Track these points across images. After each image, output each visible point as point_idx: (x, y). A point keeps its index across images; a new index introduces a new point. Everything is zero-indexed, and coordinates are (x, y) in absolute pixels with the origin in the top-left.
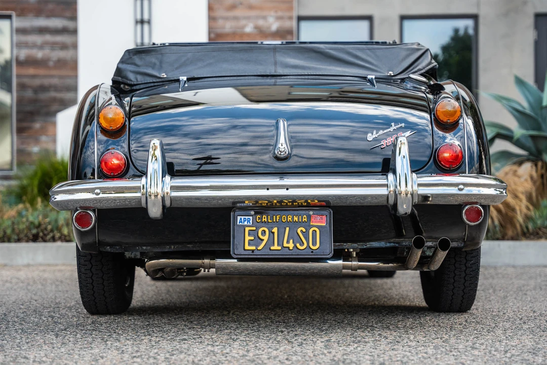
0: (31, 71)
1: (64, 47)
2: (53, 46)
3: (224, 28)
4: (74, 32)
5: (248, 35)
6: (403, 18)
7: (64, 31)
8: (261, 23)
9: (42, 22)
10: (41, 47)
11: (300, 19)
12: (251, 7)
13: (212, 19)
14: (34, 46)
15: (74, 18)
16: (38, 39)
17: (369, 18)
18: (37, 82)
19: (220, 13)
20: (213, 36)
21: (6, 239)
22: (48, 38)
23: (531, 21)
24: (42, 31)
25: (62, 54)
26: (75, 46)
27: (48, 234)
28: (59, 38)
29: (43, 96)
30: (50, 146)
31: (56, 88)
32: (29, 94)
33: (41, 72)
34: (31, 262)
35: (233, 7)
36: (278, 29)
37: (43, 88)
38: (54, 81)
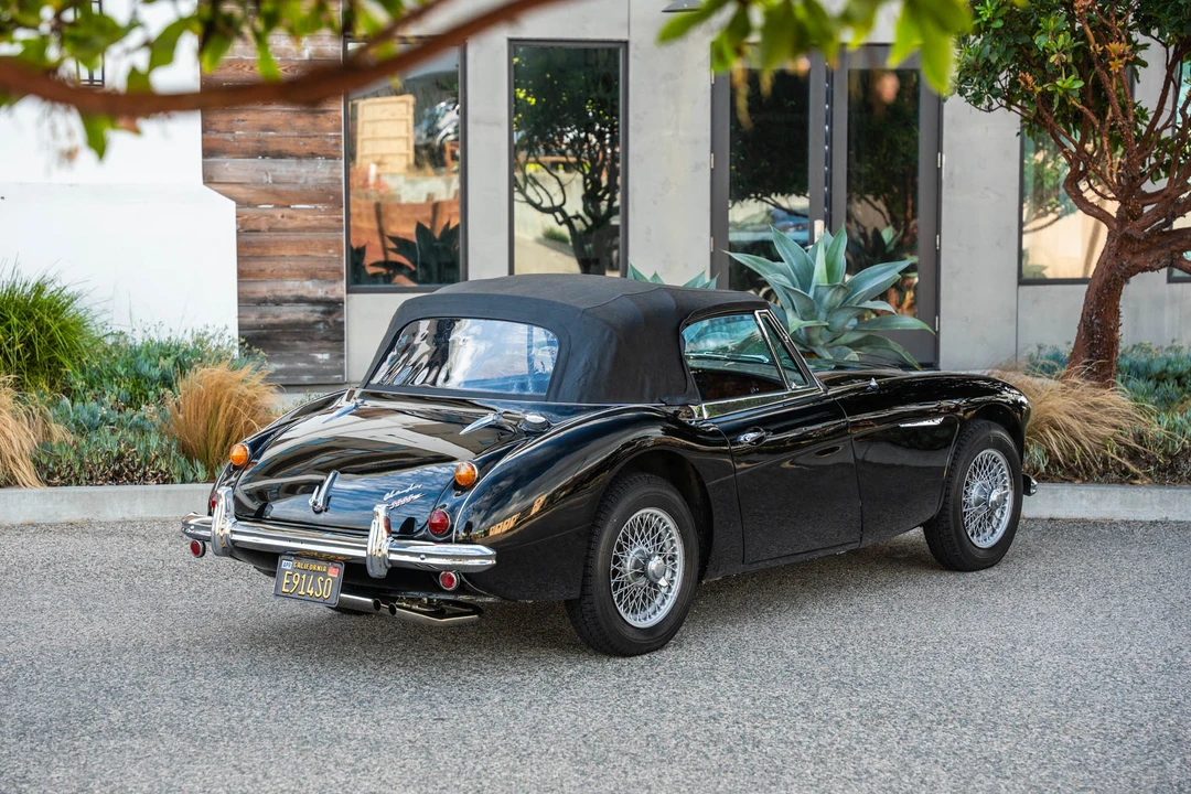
21: (73, 480)
27: (136, 471)
34: (128, 517)
36: (310, 55)
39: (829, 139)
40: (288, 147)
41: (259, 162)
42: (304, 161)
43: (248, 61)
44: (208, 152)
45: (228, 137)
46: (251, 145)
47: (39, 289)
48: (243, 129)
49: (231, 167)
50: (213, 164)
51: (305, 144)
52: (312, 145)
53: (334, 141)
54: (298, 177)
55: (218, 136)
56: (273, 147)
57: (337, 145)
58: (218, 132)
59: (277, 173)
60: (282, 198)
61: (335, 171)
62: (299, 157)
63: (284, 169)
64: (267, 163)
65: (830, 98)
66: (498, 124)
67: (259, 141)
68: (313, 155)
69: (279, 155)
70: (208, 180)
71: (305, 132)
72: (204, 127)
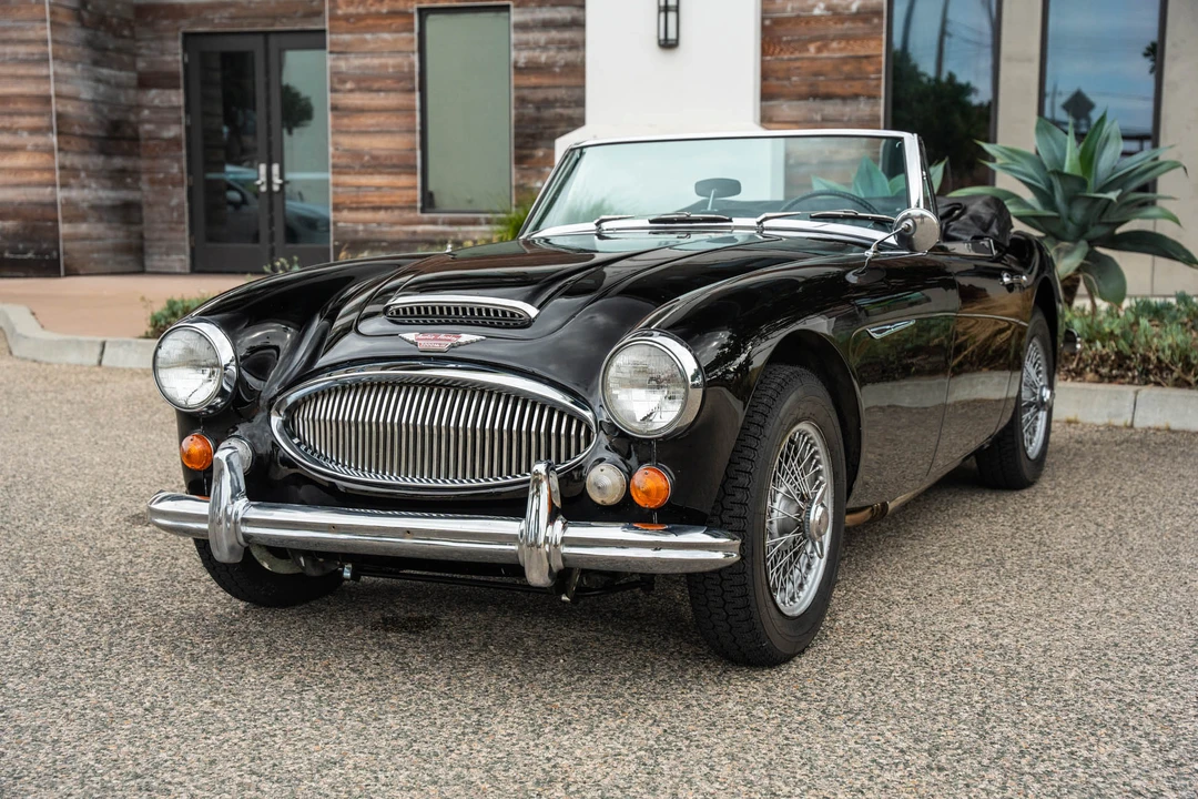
0: (533, 80)
1: (572, 46)
2: (560, 45)
3: (784, 10)
4: (582, 24)
5: (818, 19)
7: (572, 23)
9: (546, 14)
10: (545, 48)
14: (537, 46)
15: (584, 6)
16: (541, 37)
18: (540, 95)
20: (767, 22)
22: (554, 34)
24: (547, 25)
25: (570, 56)
28: (567, 35)
29: (548, 113)
31: (562, 102)
32: (530, 110)
33: (545, 81)
36: (858, 9)
37: (547, 103)
38: (561, 93)
40: (836, 89)
41: (811, 104)
42: (849, 101)
43: (804, 17)
44: (766, 95)
45: (786, 83)
46: (804, 89)
48: (798, 75)
49: (786, 109)
50: (773, 106)
51: (851, 86)
52: (857, 87)
53: (874, 83)
54: (843, 115)
55: (779, 83)
56: (822, 90)
57: (878, 86)
58: (778, 79)
59: (826, 113)
61: (876, 109)
62: (844, 98)
63: (832, 109)
64: (817, 104)
66: (1030, 60)
67: (811, 85)
68: (856, 96)
69: (828, 97)
70: (766, 119)
71: (850, 78)
72: (766, 74)
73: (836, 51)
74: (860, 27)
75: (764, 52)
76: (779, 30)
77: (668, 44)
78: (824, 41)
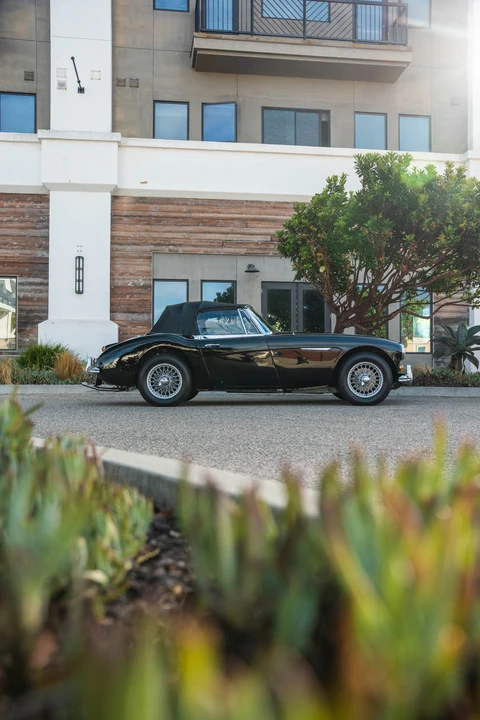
0: (25, 303)
1: (41, 291)
2: (36, 291)
3: (118, 284)
4: (47, 284)
5: (130, 287)
6: (202, 281)
7: (42, 284)
8: (136, 281)
9: (31, 280)
10: (30, 292)
11: (154, 280)
12: (131, 274)
13: (112, 279)
14: (27, 291)
15: (47, 278)
16: (29, 288)
17: (187, 281)
18: (28, 308)
19: (117, 276)
20: (113, 287)
22: (34, 287)
23: (260, 284)
24: (30, 284)
25: (41, 295)
26: (47, 292)
28: (39, 288)
29: (31, 315)
30: (34, 339)
31: (37, 311)
32: (24, 314)
33: (30, 303)
35: (123, 274)
36: (143, 284)
37: (31, 311)
38: (37, 308)
39: (297, 310)
40: (136, 310)
41: (128, 314)
43: (125, 286)
44: (112, 311)
45: (119, 307)
46: (125, 310)
47: (58, 347)
48: (123, 305)
49: (119, 316)
50: (114, 315)
52: (143, 309)
53: (149, 309)
54: (139, 319)
55: (116, 307)
56: (131, 310)
59: (133, 317)
60: (134, 324)
61: (149, 317)
62: (139, 313)
63: (135, 316)
64: (130, 315)
65: (297, 297)
67: (128, 308)
68: (143, 313)
69: (133, 312)
70: (112, 319)
71: (141, 306)
72: (112, 305)
73: (136, 298)
74: (144, 291)
75: (111, 297)
76: (116, 290)
77: (79, 292)
78: (132, 295)
